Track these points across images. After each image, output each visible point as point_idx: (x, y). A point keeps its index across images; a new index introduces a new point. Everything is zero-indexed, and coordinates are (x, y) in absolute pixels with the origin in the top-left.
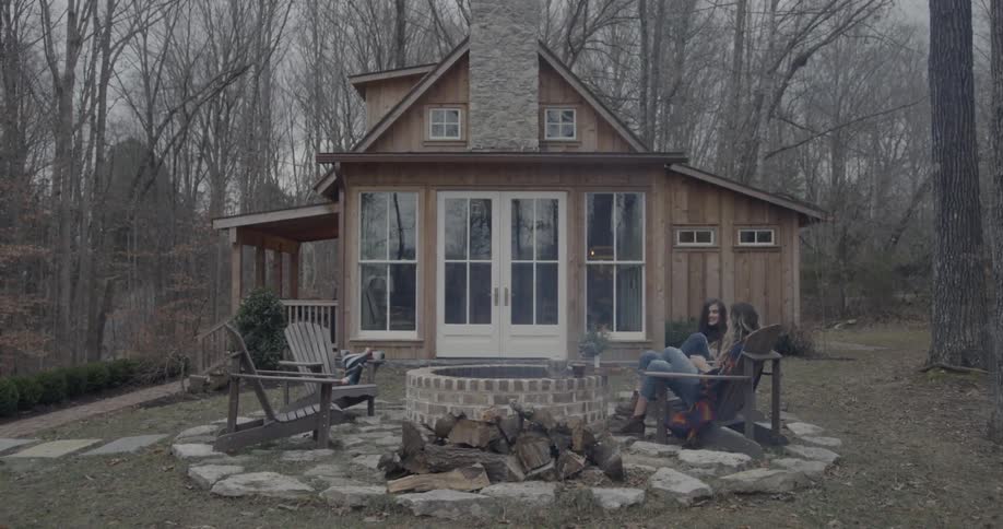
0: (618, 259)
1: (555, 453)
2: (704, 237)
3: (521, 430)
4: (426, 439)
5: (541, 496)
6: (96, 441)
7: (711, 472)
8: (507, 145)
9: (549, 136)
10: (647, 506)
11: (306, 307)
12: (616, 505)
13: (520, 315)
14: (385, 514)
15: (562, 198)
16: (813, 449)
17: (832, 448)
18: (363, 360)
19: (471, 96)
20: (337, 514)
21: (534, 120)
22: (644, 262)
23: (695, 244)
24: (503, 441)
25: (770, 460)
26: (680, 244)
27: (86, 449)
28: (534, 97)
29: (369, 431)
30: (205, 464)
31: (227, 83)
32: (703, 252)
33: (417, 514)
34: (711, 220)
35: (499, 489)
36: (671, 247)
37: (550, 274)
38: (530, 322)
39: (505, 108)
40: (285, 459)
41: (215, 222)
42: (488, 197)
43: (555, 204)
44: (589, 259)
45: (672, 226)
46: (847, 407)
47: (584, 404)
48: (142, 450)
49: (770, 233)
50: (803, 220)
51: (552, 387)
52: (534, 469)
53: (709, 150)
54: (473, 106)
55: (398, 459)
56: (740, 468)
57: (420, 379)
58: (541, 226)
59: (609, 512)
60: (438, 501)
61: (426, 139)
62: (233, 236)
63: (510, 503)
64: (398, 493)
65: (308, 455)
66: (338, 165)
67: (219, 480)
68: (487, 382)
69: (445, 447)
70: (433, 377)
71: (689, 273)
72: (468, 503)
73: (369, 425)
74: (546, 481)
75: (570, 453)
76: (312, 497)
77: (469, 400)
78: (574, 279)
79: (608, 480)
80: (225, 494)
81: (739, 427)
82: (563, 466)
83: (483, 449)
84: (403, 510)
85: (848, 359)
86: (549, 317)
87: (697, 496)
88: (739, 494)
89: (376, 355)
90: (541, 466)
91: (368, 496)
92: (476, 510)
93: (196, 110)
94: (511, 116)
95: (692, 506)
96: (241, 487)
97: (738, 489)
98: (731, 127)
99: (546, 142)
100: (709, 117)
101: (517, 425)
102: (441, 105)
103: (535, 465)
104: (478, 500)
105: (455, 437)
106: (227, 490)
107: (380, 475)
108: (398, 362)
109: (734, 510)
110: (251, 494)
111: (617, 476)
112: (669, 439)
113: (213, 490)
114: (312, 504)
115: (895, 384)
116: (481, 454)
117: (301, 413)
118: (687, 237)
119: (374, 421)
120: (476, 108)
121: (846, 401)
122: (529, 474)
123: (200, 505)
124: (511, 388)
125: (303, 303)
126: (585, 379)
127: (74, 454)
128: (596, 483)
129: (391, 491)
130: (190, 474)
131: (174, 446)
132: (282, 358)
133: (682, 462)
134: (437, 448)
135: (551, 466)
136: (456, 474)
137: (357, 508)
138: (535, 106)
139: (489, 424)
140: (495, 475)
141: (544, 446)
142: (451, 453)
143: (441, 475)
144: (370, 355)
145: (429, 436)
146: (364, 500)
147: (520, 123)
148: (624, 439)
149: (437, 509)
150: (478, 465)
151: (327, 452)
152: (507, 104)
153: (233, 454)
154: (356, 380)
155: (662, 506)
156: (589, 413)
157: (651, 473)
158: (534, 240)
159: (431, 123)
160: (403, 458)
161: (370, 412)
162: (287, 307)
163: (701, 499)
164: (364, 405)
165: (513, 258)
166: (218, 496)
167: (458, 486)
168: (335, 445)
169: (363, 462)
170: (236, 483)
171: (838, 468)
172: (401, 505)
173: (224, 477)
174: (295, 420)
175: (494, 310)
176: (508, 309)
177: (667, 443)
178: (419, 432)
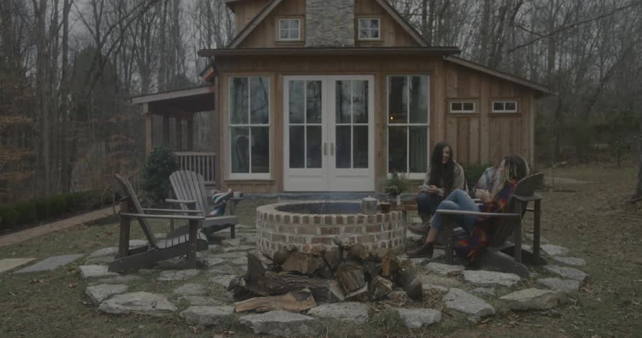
0: (410, 122)
1: (368, 278)
2: (469, 107)
3: (342, 259)
4: (266, 267)
5: (357, 317)
6: (31, 259)
7: (491, 291)
8: (332, 44)
9: (361, 37)
10: (443, 325)
11: (197, 157)
12: (419, 324)
13: (342, 162)
14: (230, 332)
15: (371, 79)
16: (566, 268)
17: (580, 268)
18: (227, 198)
19: (307, 9)
20: (193, 332)
21: (351, 26)
22: (428, 124)
23: (463, 111)
24: (327, 269)
25: (535, 279)
26: (452, 111)
27: (23, 266)
28: (351, 10)
29: (230, 251)
30: (99, 284)
31: (148, 8)
32: (468, 117)
33: (257, 332)
34: (474, 94)
35: (323, 310)
36: (446, 113)
37: (362, 133)
38: (348, 166)
39: (331, 18)
40: (161, 279)
41: (133, 99)
42: (319, 80)
43: (366, 83)
44: (390, 123)
45: (447, 100)
46: (580, 230)
47: (390, 233)
48: (60, 268)
49: (514, 104)
50: (538, 95)
51: (365, 221)
52: (351, 291)
53: (467, 49)
54: (309, 17)
55: (244, 283)
56: (514, 288)
57: (266, 214)
58: (356, 101)
59: (413, 329)
60: (274, 322)
61: (276, 40)
62: (146, 109)
63: (332, 322)
64: (243, 312)
65: (179, 275)
66: (213, 57)
67: (104, 300)
68: (315, 217)
69: (281, 273)
70: (275, 213)
71: (458, 132)
72: (298, 324)
73: (232, 246)
74: (361, 301)
75: (380, 278)
76: (174, 315)
77: (302, 231)
78: (380, 136)
79: (410, 300)
80: (108, 311)
81: (510, 251)
82: (374, 290)
83: (311, 276)
84: (246, 328)
85: (570, 191)
86: (362, 162)
87: (483, 315)
88: (516, 311)
89: (236, 194)
90: (357, 289)
91: (218, 317)
92: (304, 329)
93: (129, 24)
94: (335, 24)
95: (479, 323)
96: (120, 307)
97: (514, 307)
98: (483, 32)
99: (360, 41)
100: (467, 27)
101: (338, 256)
102: (287, 17)
103: (353, 288)
104: (306, 322)
105: (288, 266)
106: (110, 309)
107: (230, 295)
108: (258, 195)
109: (513, 326)
110: (127, 312)
111: (418, 297)
112: (454, 259)
113: (100, 308)
114: (174, 321)
115: (613, 212)
116: (310, 281)
117: (176, 242)
118: (457, 107)
119: (235, 242)
120: (310, 18)
121: (578, 225)
122: (348, 296)
123: (87, 321)
124: (334, 222)
125: (194, 154)
126: (390, 214)
127: (11, 271)
128: (401, 304)
129: (237, 310)
130: (87, 292)
131: (81, 267)
132: (167, 198)
133: (467, 281)
134: (274, 275)
135: (365, 289)
136: (289, 297)
137: (209, 327)
138: (352, 16)
139: (316, 256)
140: (320, 297)
141: (359, 274)
142: (285, 279)
143: (278, 297)
144: (231, 195)
145: (268, 265)
146: (214, 319)
147: (341, 28)
148: (420, 260)
149: (273, 328)
150: (307, 290)
151: (193, 272)
152: (332, 15)
153: (123, 274)
154: (222, 212)
155: (454, 324)
156: (393, 240)
157: (444, 293)
158: (351, 110)
159: (280, 29)
160: (247, 282)
161: (233, 236)
162: (179, 157)
163: (487, 317)
164: (228, 230)
165: (337, 122)
166: (103, 313)
167: (290, 307)
168: (202, 266)
169: (220, 281)
170: (116, 303)
171: (588, 285)
172: (243, 324)
173: (110, 297)
174: (171, 247)
175: (324, 158)
176: (334, 158)
177: (453, 264)
178: (260, 262)
